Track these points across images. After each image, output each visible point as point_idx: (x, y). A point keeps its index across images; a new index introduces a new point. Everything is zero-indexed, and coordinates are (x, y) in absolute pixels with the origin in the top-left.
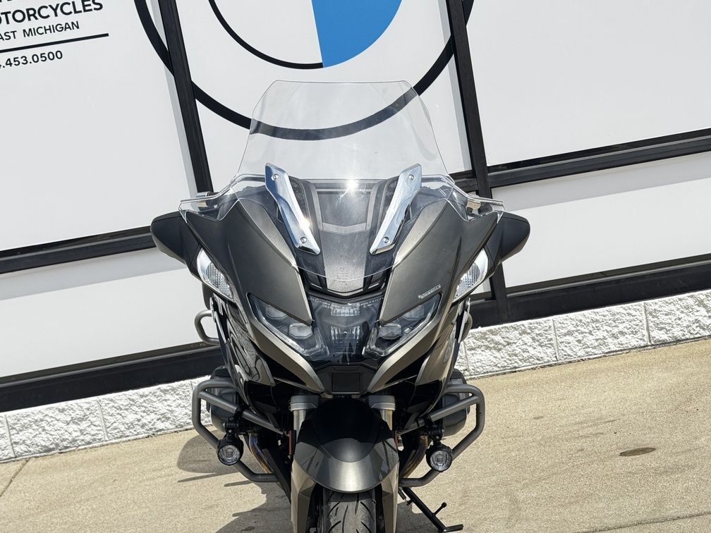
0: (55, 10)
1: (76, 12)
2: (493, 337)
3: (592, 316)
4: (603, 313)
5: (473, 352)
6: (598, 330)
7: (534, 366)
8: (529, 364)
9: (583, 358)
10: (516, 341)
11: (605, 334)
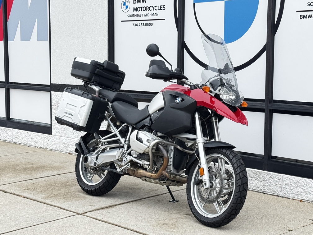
0: (153, 8)
1: (158, 10)
2: (259, 175)
3: (298, 180)
4: (303, 180)
5: (251, 178)
6: (300, 187)
7: (272, 194)
8: (270, 192)
9: (291, 198)
10: (267, 180)
11: (302, 190)
